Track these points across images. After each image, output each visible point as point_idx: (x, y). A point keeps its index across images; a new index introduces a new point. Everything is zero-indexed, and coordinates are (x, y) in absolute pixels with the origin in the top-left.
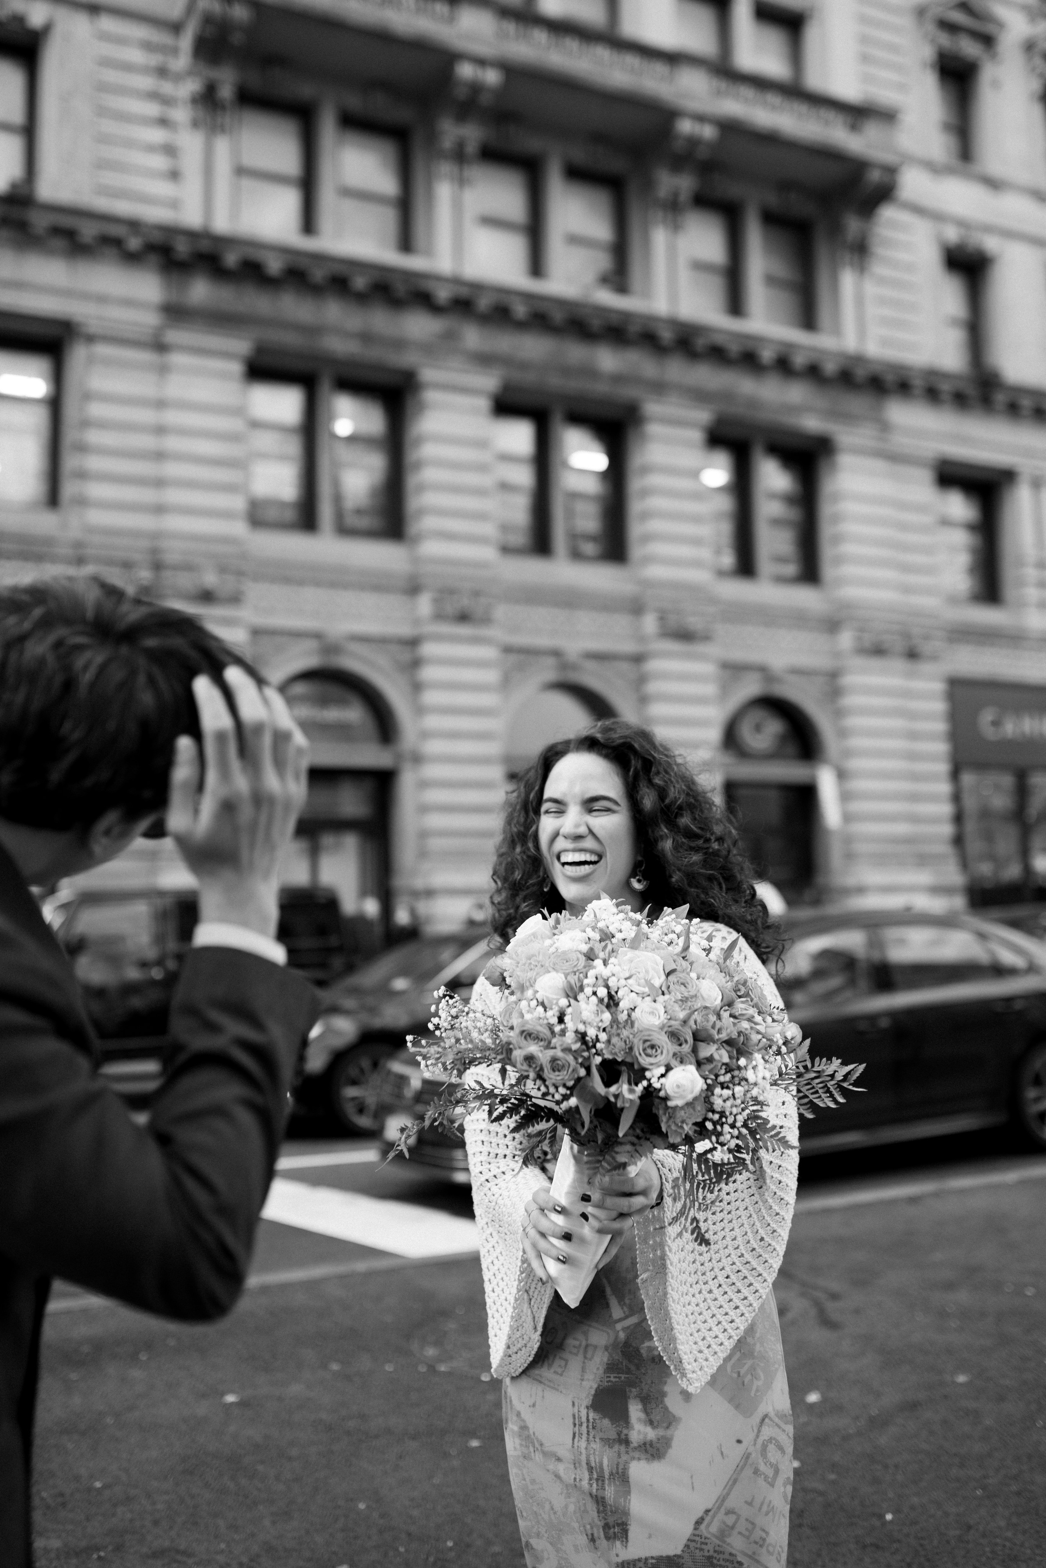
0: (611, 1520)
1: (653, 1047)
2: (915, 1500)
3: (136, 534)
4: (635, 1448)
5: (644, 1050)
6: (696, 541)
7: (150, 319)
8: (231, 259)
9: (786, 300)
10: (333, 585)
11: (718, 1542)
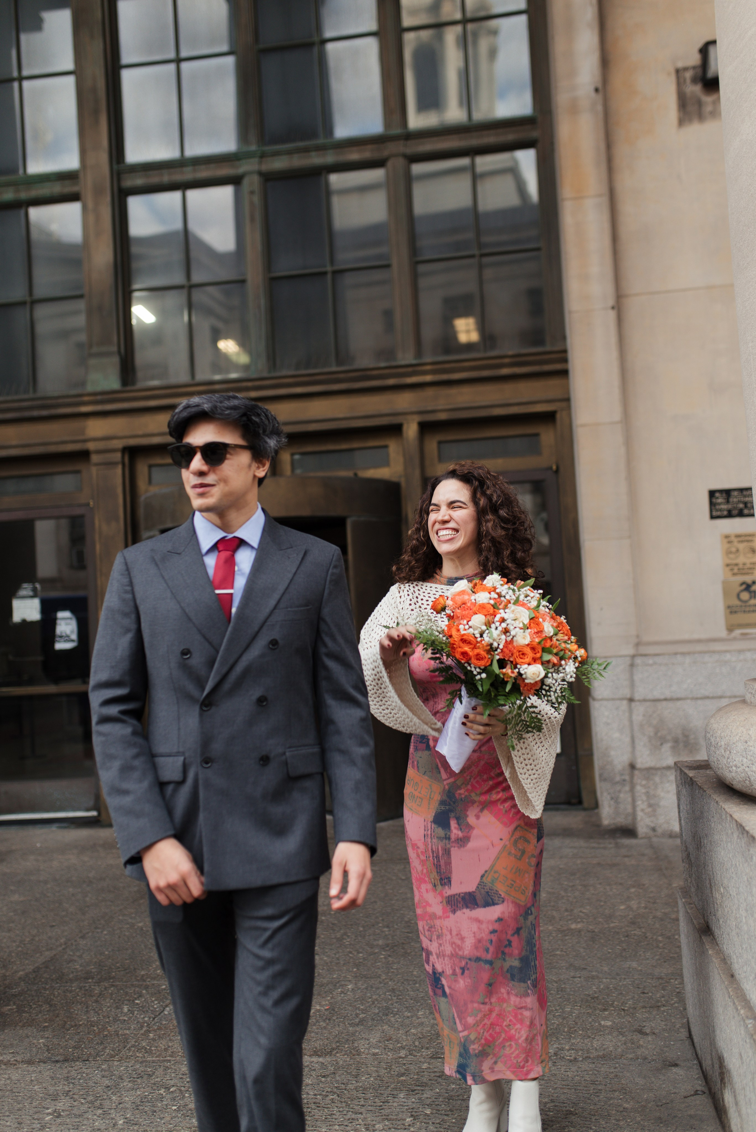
0: (443, 877)
1: (523, 654)
4: (453, 842)
5: (519, 655)
11: (490, 885)
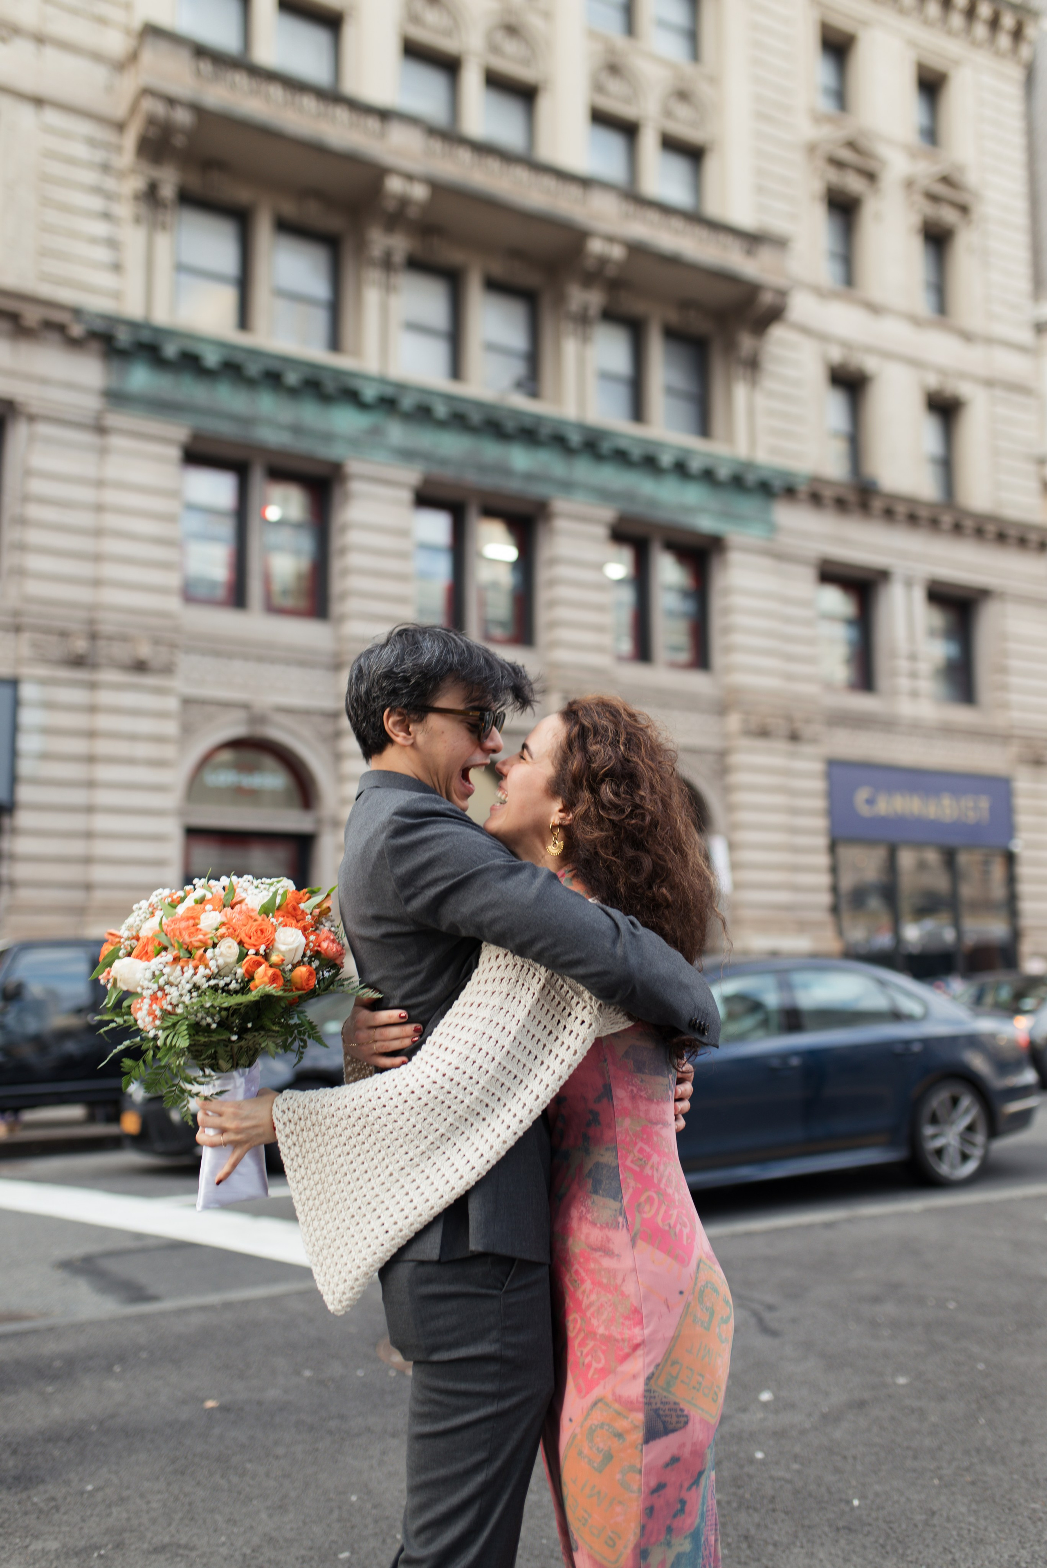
2: (878, 1488)
3: (73, 605)
6: (599, 629)
7: (92, 403)
8: (170, 350)
9: (684, 411)
10: (260, 659)
